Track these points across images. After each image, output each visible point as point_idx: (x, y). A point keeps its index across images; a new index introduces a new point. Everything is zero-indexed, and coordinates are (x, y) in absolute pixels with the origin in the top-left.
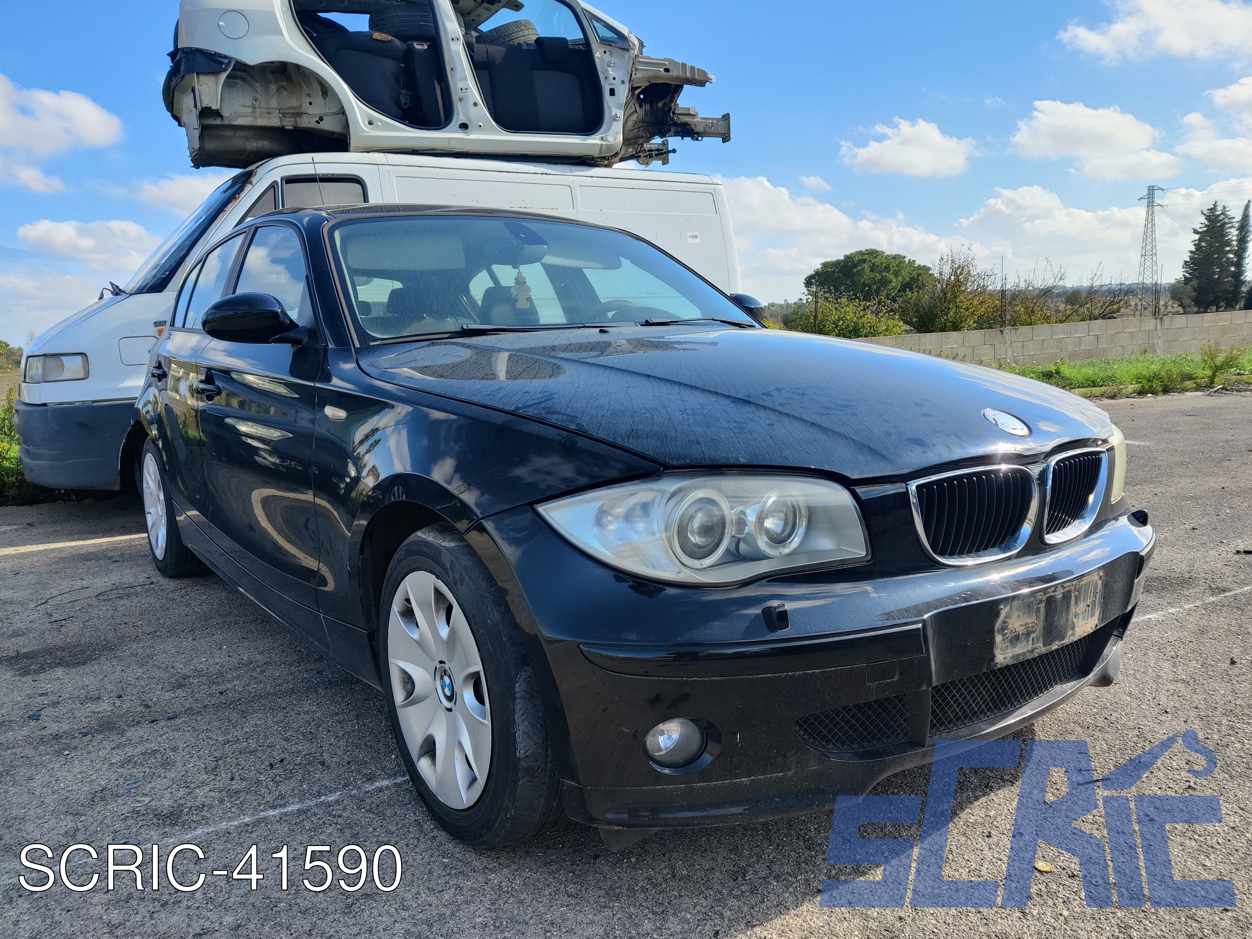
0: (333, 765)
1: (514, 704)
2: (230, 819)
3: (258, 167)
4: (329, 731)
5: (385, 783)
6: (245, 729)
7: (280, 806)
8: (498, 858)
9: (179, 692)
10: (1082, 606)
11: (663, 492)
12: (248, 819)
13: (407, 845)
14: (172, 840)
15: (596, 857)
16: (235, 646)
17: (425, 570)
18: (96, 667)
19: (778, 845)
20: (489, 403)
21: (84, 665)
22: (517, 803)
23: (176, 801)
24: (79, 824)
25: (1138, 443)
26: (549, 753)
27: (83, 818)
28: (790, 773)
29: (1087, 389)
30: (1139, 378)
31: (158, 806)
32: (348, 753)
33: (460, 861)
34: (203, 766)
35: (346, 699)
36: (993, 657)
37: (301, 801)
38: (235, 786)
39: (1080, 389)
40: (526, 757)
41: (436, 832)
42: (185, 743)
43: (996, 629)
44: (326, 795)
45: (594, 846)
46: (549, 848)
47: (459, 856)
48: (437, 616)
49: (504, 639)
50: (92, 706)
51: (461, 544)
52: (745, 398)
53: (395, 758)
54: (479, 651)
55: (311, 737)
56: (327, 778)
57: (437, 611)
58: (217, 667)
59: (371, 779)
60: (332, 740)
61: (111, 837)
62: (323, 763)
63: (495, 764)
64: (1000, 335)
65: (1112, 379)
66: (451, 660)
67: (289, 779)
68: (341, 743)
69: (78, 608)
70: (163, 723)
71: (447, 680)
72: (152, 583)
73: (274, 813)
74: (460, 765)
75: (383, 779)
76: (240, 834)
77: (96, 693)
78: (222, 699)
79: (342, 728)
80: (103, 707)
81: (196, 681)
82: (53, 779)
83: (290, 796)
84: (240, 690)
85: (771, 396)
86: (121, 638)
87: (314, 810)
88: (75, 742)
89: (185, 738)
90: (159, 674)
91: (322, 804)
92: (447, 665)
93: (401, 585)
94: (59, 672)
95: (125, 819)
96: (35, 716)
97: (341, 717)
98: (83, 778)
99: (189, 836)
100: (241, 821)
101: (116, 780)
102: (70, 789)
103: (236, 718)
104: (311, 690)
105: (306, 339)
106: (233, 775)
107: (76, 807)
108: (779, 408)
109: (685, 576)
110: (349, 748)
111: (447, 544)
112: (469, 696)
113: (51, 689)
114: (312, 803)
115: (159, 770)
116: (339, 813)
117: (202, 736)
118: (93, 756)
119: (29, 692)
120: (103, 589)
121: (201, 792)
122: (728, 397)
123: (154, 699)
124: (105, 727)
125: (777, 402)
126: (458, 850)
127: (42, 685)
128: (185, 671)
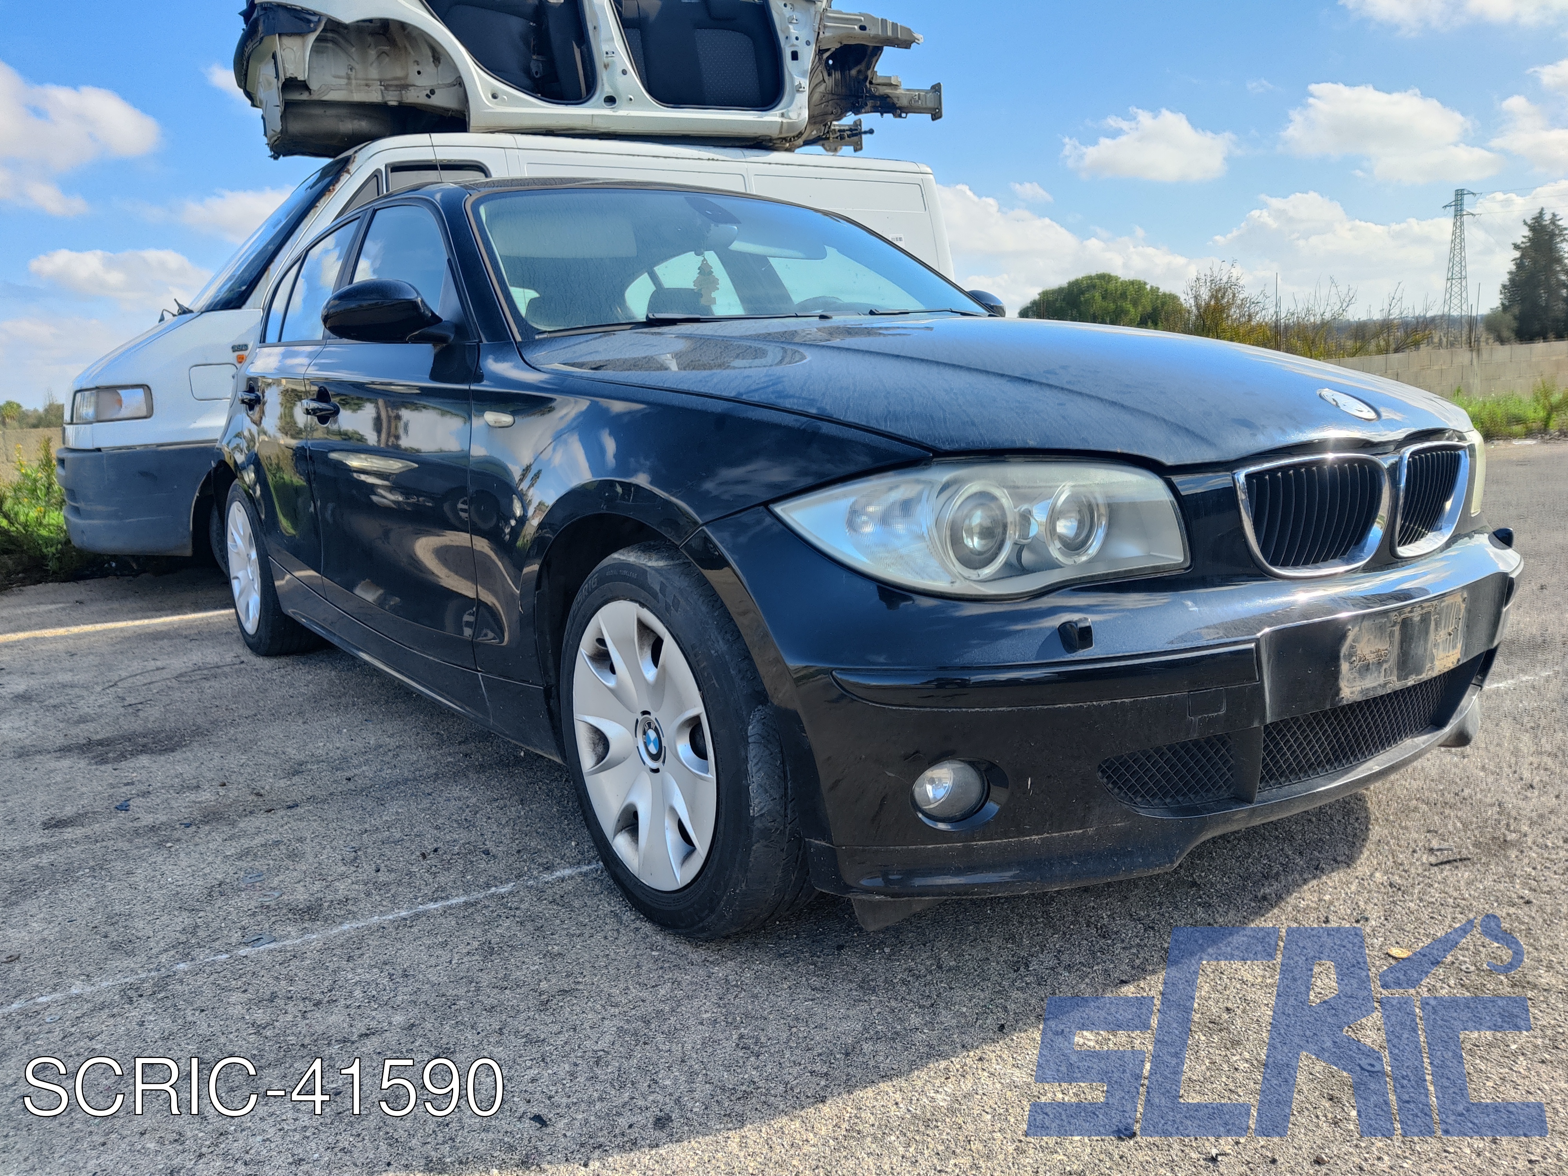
0: (500, 855)
1: (746, 750)
2: (382, 913)
3: (356, 152)
4: (489, 818)
5: (567, 872)
6: (384, 818)
7: (442, 898)
8: (719, 950)
9: (296, 779)
10: (1443, 633)
11: (931, 483)
12: (405, 913)
13: (606, 938)
14: (314, 937)
15: (840, 947)
16: (356, 730)
17: (625, 599)
18: (188, 754)
19: (1064, 933)
20: (702, 390)
21: (173, 751)
22: (749, 875)
23: (312, 895)
24: (199, 920)
26: (789, 811)
27: (201, 914)
28: (1090, 831)
31: (292, 900)
32: (517, 842)
33: (673, 953)
34: (340, 857)
35: (505, 783)
36: (1338, 691)
37: (467, 893)
38: (382, 877)
40: (762, 815)
42: (313, 833)
43: (1342, 655)
44: (496, 886)
45: (836, 937)
46: (781, 939)
47: (669, 948)
48: (641, 655)
49: (732, 672)
50: (192, 796)
51: (672, 563)
52: (1024, 377)
53: (577, 845)
54: (700, 690)
55: (468, 824)
56: (494, 868)
57: (641, 647)
58: (339, 752)
59: (549, 868)
60: (495, 828)
61: (239, 933)
62: (486, 852)
63: (721, 827)
66: (657, 709)
67: (448, 869)
68: (506, 830)
69: (155, 691)
70: (282, 813)
71: (652, 734)
72: (242, 662)
73: (435, 906)
74: (672, 836)
75: (564, 868)
76: (397, 929)
77: (194, 781)
78: (351, 785)
79: (505, 814)
80: (205, 796)
81: (315, 767)
82: (158, 873)
83: (452, 887)
84: (371, 775)
85: (1057, 374)
86: (214, 722)
87: (485, 902)
88: (177, 834)
89: (312, 828)
90: (267, 760)
91: (493, 895)
92: (652, 717)
93: (592, 621)
94: (143, 760)
95: (253, 915)
96: (123, 807)
97: (502, 802)
98: (194, 872)
99: (335, 932)
100: (396, 915)
101: (235, 873)
102: (180, 883)
103: (371, 805)
104: (459, 774)
105: (452, 336)
106: (377, 866)
107: (190, 902)
108: (1068, 386)
109: (961, 586)
110: (517, 836)
111: (653, 563)
112: (683, 748)
113: (138, 778)
114: (480, 895)
115: (286, 862)
116: (515, 905)
117: (333, 825)
118: (202, 847)
119: (110, 781)
120: (183, 669)
121: (341, 885)
122: (1002, 375)
123: (267, 787)
124: (210, 817)
125: (1065, 381)
126: (668, 942)
127: (126, 774)
128: (299, 757)
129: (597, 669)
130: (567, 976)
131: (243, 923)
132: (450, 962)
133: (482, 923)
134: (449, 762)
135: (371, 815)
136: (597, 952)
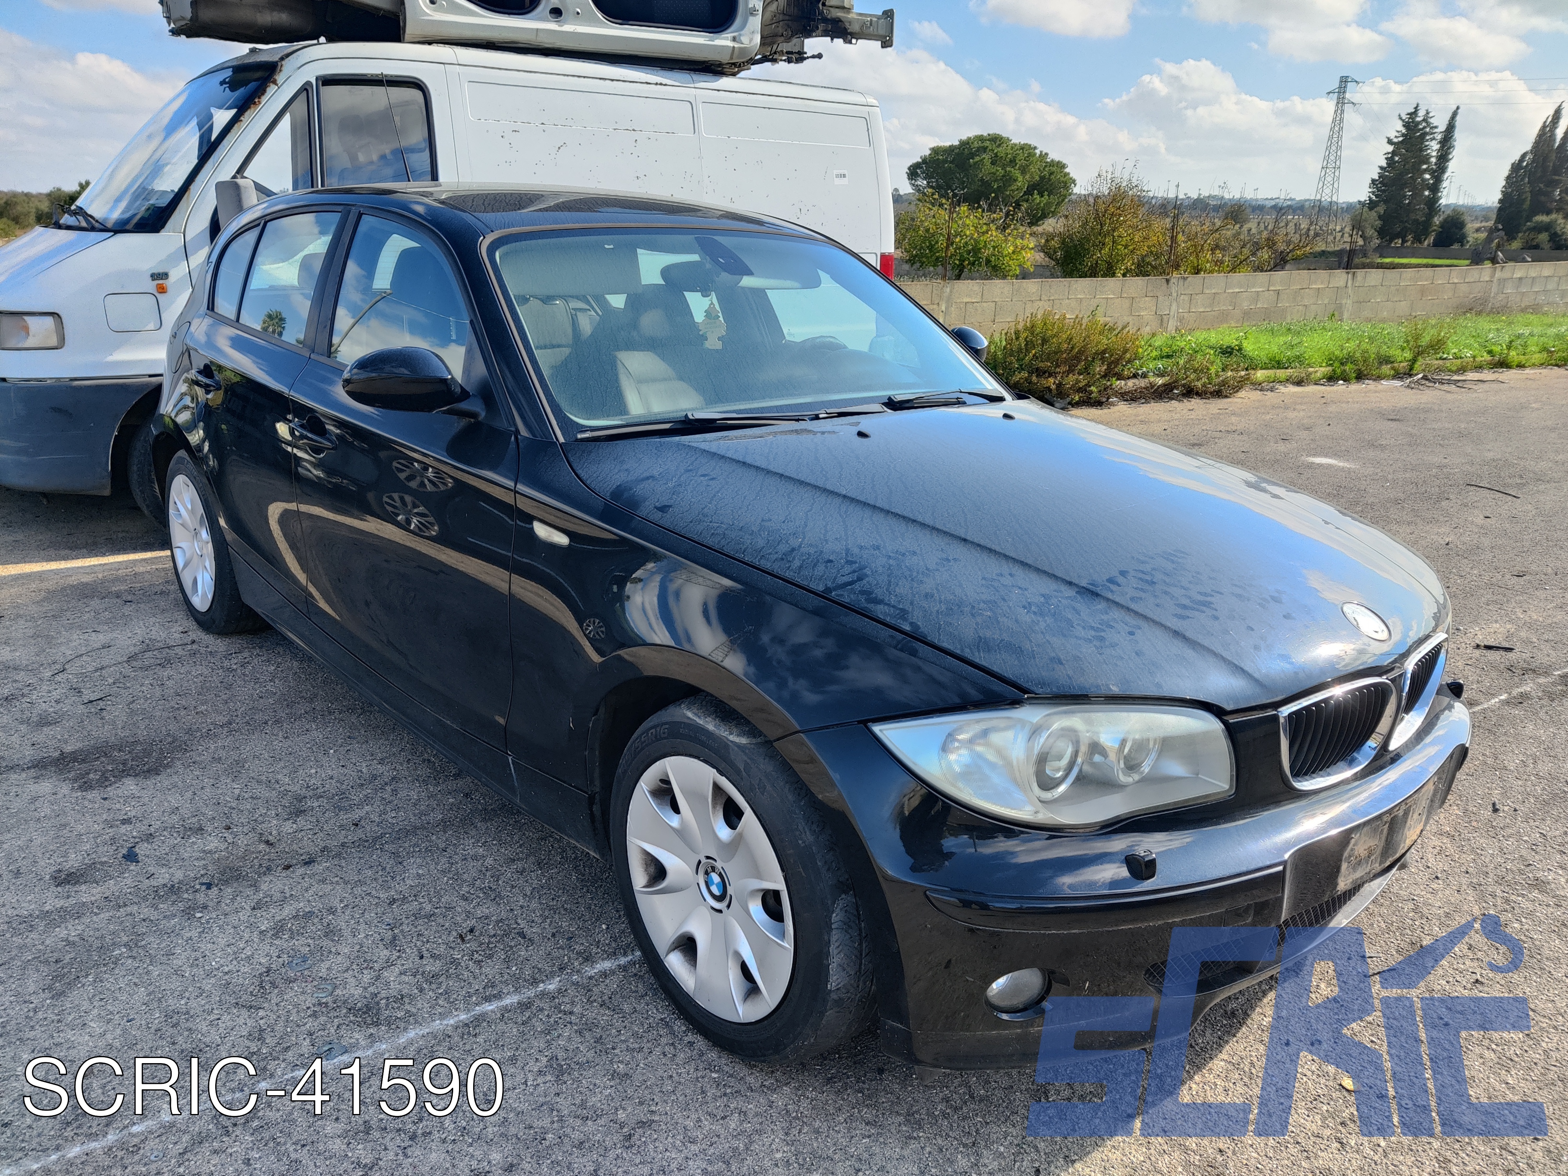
0: (536, 938)
2: (442, 1016)
5: (607, 965)
6: (409, 882)
7: (495, 996)
9: (301, 821)
10: (1416, 816)
12: (465, 1016)
13: (664, 1054)
14: (384, 1046)
16: (343, 751)
17: (700, 759)
18: (175, 778)
20: (787, 575)
21: (158, 774)
22: (819, 1032)
23: (365, 988)
24: (262, 1022)
25: (1341, 464)
26: (861, 983)
27: (261, 1013)
29: (1270, 371)
30: (1330, 359)
31: (347, 995)
32: (548, 921)
34: (378, 937)
35: (516, 838)
36: (1336, 886)
37: (517, 990)
38: (428, 966)
39: (1263, 371)
40: (838, 989)
41: (690, 1037)
42: (341, 901)
43: (1344, 858)
44: (543, 982)
48: (713, 813)
49: (819, 864)
50: (198, 842)
51: (754, 741)
52: (1091, 588)
53: (608, 928)
55: (493, 895)
56: (535, 956)
57: (714, 807)
58: (333, 783)
59: (588, 959)
60: (521, 901)
61: (308, 1040)
62: (522, 935)
63: (795, 993)
64: (1165, 284)
65: (1299, 359)
66: (727, 861)
67: (490, 957)
68: (534, 904)
69: (111, 681)
70: (301, 871)
71: (715, 878)
72: (193, 642)
73: (491, 1008)
74: (734, 975)
75: (603, 960)
76: (462, 1038)
77: (195, 820)
78: (360, 834)
79: (527, 881)
80: (213, 843)
81: (316, 804)
82: (198, 954)
83: (501, 982)
84: (377, 820)
85: (1119, 585)
86: (189, 732)
87: (538, 1003)
88: (201, 898)
89: (338, 895)
90: (263, 792)
91: (543, 994)
92: (719, 865)
93: (658, 763)
94: (130, 785)
95: (315, 1015)
96: (131, 857)
97: (520, 865)
98: (235, 953)
99: (402, 1040)
100: (456, 1019)
101: (279, 957)
102: (226, 969)
103: (389, 863)
104: (466, 822)
105: (483, 414)
106: (419, 951)
107: (244, 997)
108: (1133, 606)
109: (1044, 816)
110: (546, 913)
111: (735, 738)
112: (756, 908)
113: (133, 813)
114: (531, 993)
115: (326, 943)
116: (568, 1008)
117: (358, 891)
118: (233, 919)
119: (105, 816)
120: (132, 649)
121: (391, 975)
122: (1070, 583)
123: (274, 832)
124: (228, 874)
125: (1128, 596)
126: (723, 1061)
127: (118, 806)
128: (296, 788)
129: (658, 805)
131: (308, 1026)
133: (542, 1032)
134: (452, 804)
135: (393, 878)
136: (660, 1072)
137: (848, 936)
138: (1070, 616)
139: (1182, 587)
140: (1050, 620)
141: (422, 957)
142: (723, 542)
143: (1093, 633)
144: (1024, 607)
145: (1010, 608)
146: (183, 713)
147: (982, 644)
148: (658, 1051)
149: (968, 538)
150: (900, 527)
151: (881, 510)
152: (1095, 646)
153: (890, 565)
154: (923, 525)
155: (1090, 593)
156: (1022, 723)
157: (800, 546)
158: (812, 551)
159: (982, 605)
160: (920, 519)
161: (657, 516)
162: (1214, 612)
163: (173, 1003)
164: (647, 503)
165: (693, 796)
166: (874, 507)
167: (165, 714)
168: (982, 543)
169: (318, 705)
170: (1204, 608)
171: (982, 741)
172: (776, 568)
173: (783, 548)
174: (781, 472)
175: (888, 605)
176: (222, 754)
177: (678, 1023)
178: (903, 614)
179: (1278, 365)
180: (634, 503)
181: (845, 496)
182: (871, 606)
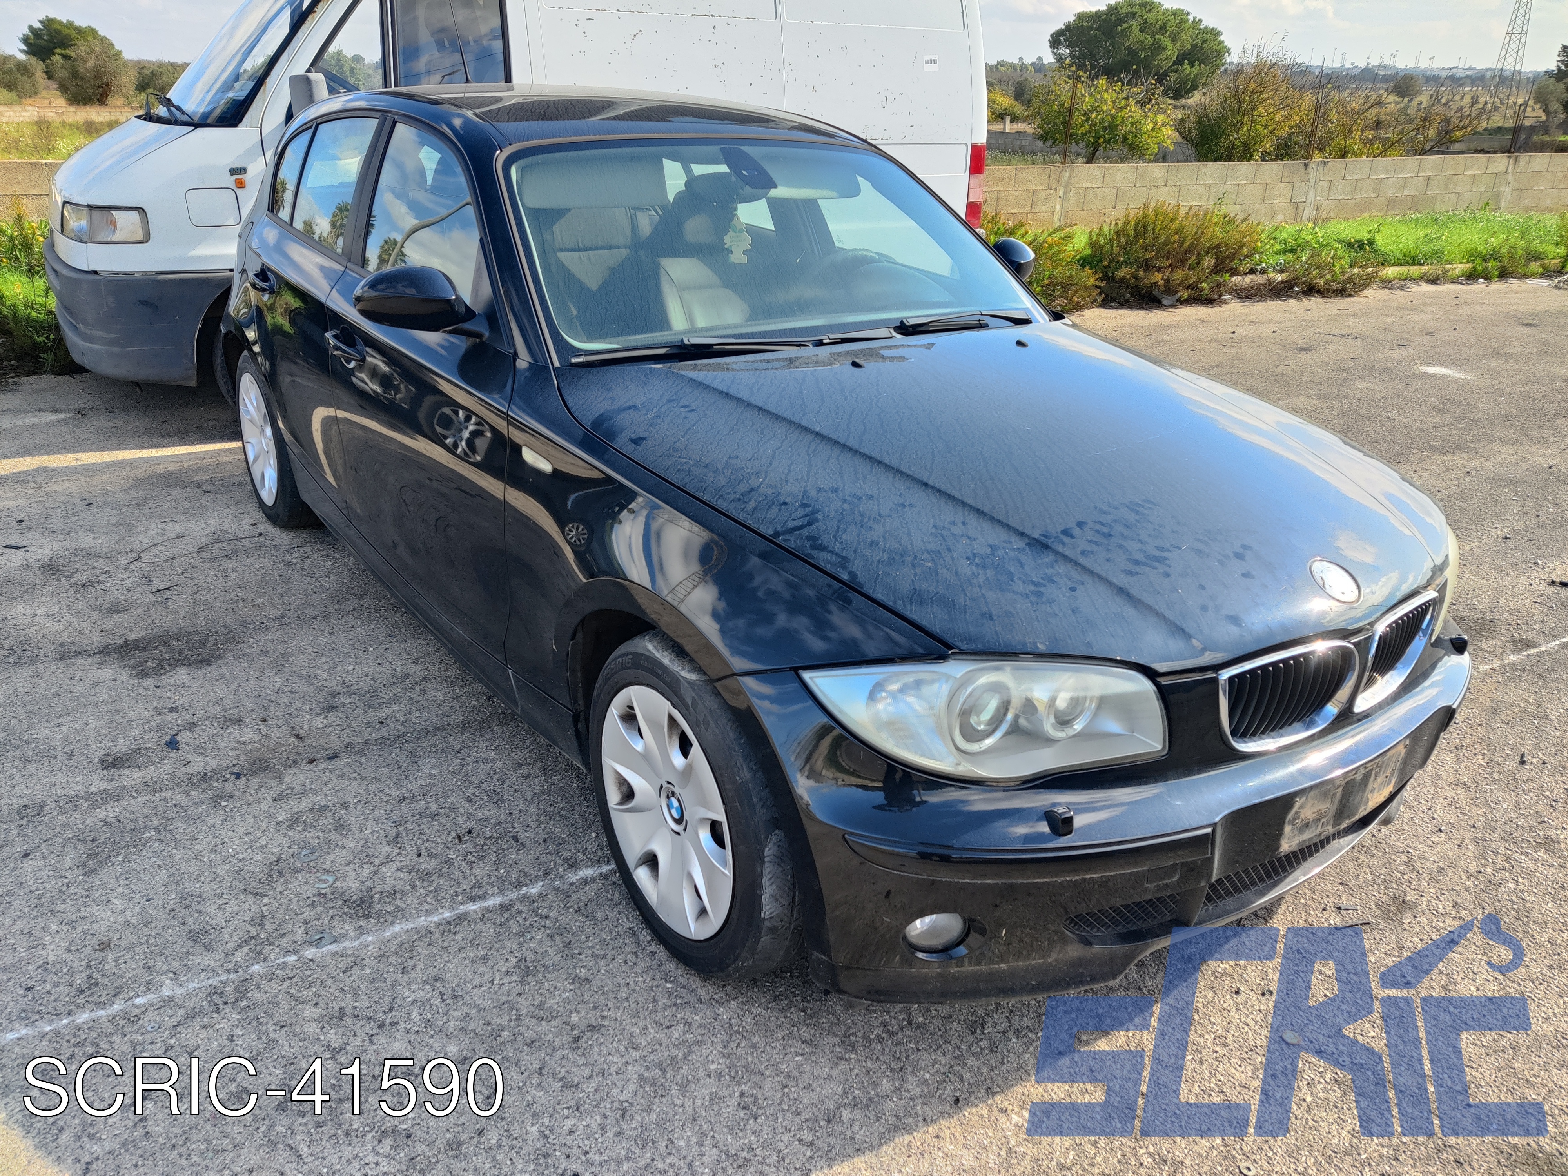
0: (528, 843)
2: (428, 913)
5: (589, 872)
6: (420, 781)
7: (480, 897)
9: (332, 716)
10: (1380, 779)
12: (448, 914)
14: (370, 939)
15: (827, 992)
16: (381, 648)
17: (657, 692)
18: (224, 669)
21: (209, 665)
23: (363, 882)
24: (264, 909)
26: (795, 913)
27: (266, 900)
29: (1403, 268)
30: (1472, 255)
31: (345, 888)
32: (543, 826)
33: (684, 987)
34: (382, 833)
35: (528, 743)
36: (1278, 847)
37: (501, 892)
38: (424, 864)
39: (1395, 268)
40: (771, 917)
41: (654, 947)
42: (355, 797)
43: (1287, 820)
44: (526, 885)
47: (681, 980)
48: (670, 741)
50: (235, 733)
52: (1041, 538)
53: (596, 837)
55: (496, 798)
56: (524, 860)
58: (368, 679)
59: (573, 865)
60: (521, 806)
61: (303, 929)
62: (516, 839)
64: (1304, 169)
65: (1437, 255)
66: (683, 788)
67: (482, 858)
68: (532, 809)
69: (180, 571)
70: (323, 765)
71: (675, 803)
72: (261, 534)
73: (474, 908)
74: (688, 895)
75: (587, 867)
76: (443, 935)
77: (235, 711)
78: (384, 732)
79: (529, 786)
80: (248, 735)
81: (348, 701)
82: (218, 841)
83: (488, 883)
84: (402, 719)
85: (1072, 537)
86: (244, 624)
87: (518, 906)
88: (229, 787)
89: (353, 789)
90: (301, 686)
91: (525, 897)
92: (677, 790)
93: (624, 691)
94: (182, 674)
95: (313, 905)
96: (173, 744)
97: (525, 770)
98: (251, 841)
99: (387, 934)
100: (440, 916)
101: (290, 847)
102: (241, 856)
103: (405, 761)
104: (484, 725)
105: (487, 334)
106: (418, 849)
107: (253, 884)
108: (1082, 560)
109: (965, 769)
110: (542, 818)
111: (687, 674)
112: (705, 835)
113: (181, 702)
114: (513, 896)
115: (334, 836)
116: (545, 912)
117: (373, 787)
118: (255, 808)
119: (155, 704)
120: (203, 539)
121: (388, 871)
122: (1022, 534)
123: (305, 727)
124: (257, 766)
125: (1079, 550)
126: (680, 972)
127: (168, 694)
128: (331, 684)
129: (626, 729)
130: (595, 1008)
131: (304, 916)
132: (492, 982)
133: (517, 934)
134: (474, 707)
135: (406, 776)
136: (619, 980)
137: (780, 869)
138: (1012, 570)
139: (1140, 541)
140: (990, 573)
141: (419, 855)
142: (687, 480)
143: (1032, 588)
144: (968, 559)
145: (953, 559)
146: (241, 605)
147: (917, 597)
148: (620, 959)
149: (930, 483)
150: (864, 468)
151: (850, 449)
152: (1031, 601)
153: (843, 510)
154: (888, 467)
155: (1040, 545)
156: (948, 677)
157: (759, 487)
158: (770, 491)
159: (925, 555)
160: (886, 460)
161: (628, 449)
162: (1167, 569)
163: (189, 886)
164: (624, 434)
165: (653, 724)
166: (844, 446)
167: (225, 606)
168: (943, 488)
169: (366, 602)
170: (1157, 564)
171: (912, 692)
172: (732, 509)
173: (743, 488)
174: (760, 404)
175: (832, 552)
176: (270, 647)
177: (644, 932)
178: (844, 561)
179: (1414, 261)
180: (611, 434)
181: (817, 433)
182: (814, 553)
